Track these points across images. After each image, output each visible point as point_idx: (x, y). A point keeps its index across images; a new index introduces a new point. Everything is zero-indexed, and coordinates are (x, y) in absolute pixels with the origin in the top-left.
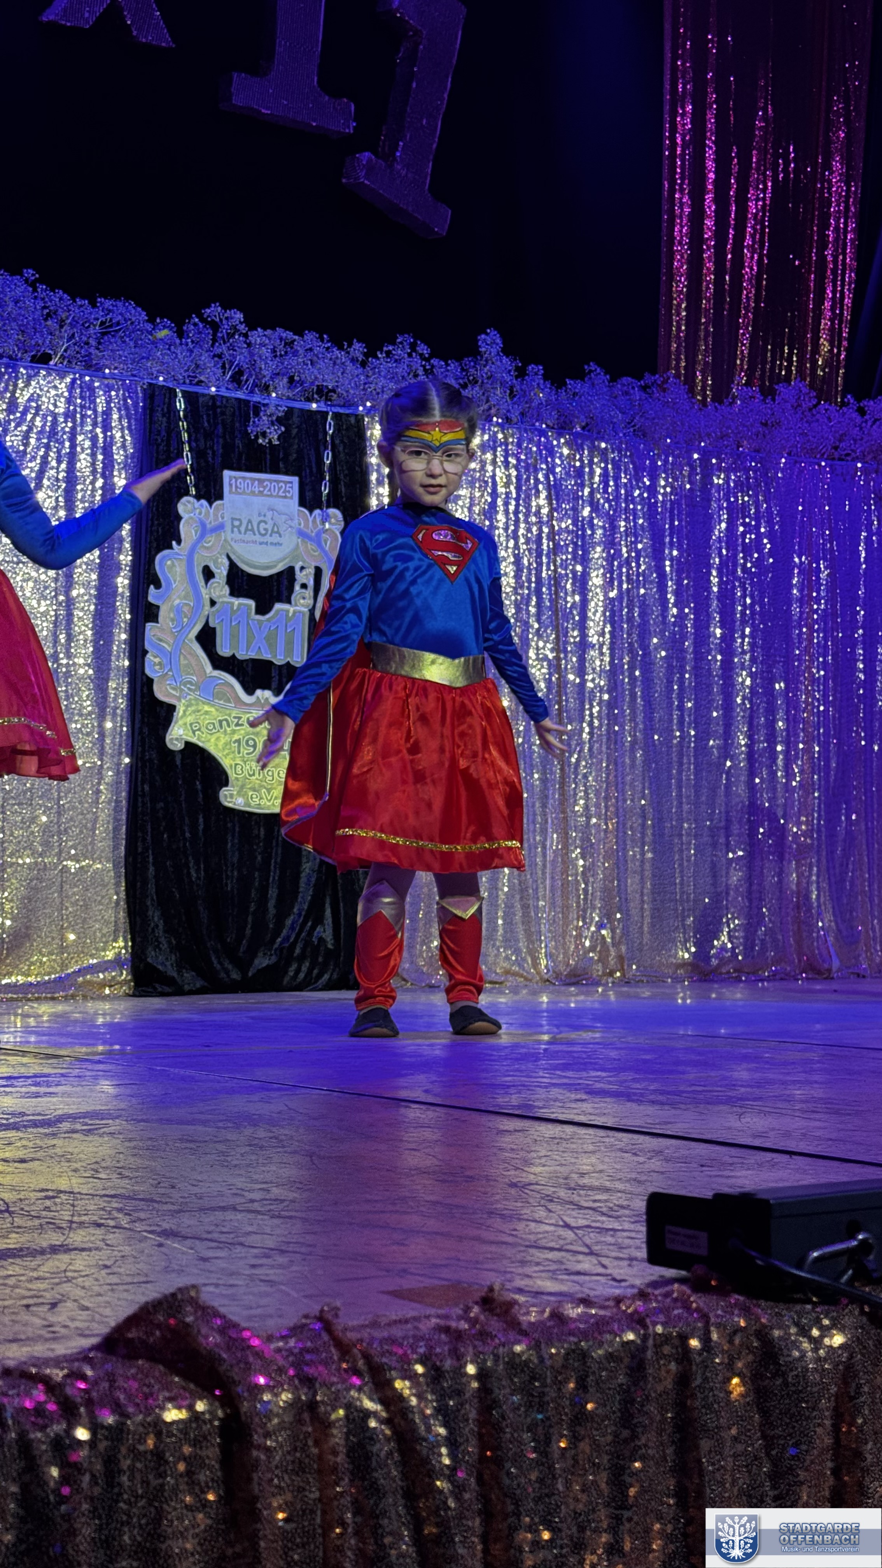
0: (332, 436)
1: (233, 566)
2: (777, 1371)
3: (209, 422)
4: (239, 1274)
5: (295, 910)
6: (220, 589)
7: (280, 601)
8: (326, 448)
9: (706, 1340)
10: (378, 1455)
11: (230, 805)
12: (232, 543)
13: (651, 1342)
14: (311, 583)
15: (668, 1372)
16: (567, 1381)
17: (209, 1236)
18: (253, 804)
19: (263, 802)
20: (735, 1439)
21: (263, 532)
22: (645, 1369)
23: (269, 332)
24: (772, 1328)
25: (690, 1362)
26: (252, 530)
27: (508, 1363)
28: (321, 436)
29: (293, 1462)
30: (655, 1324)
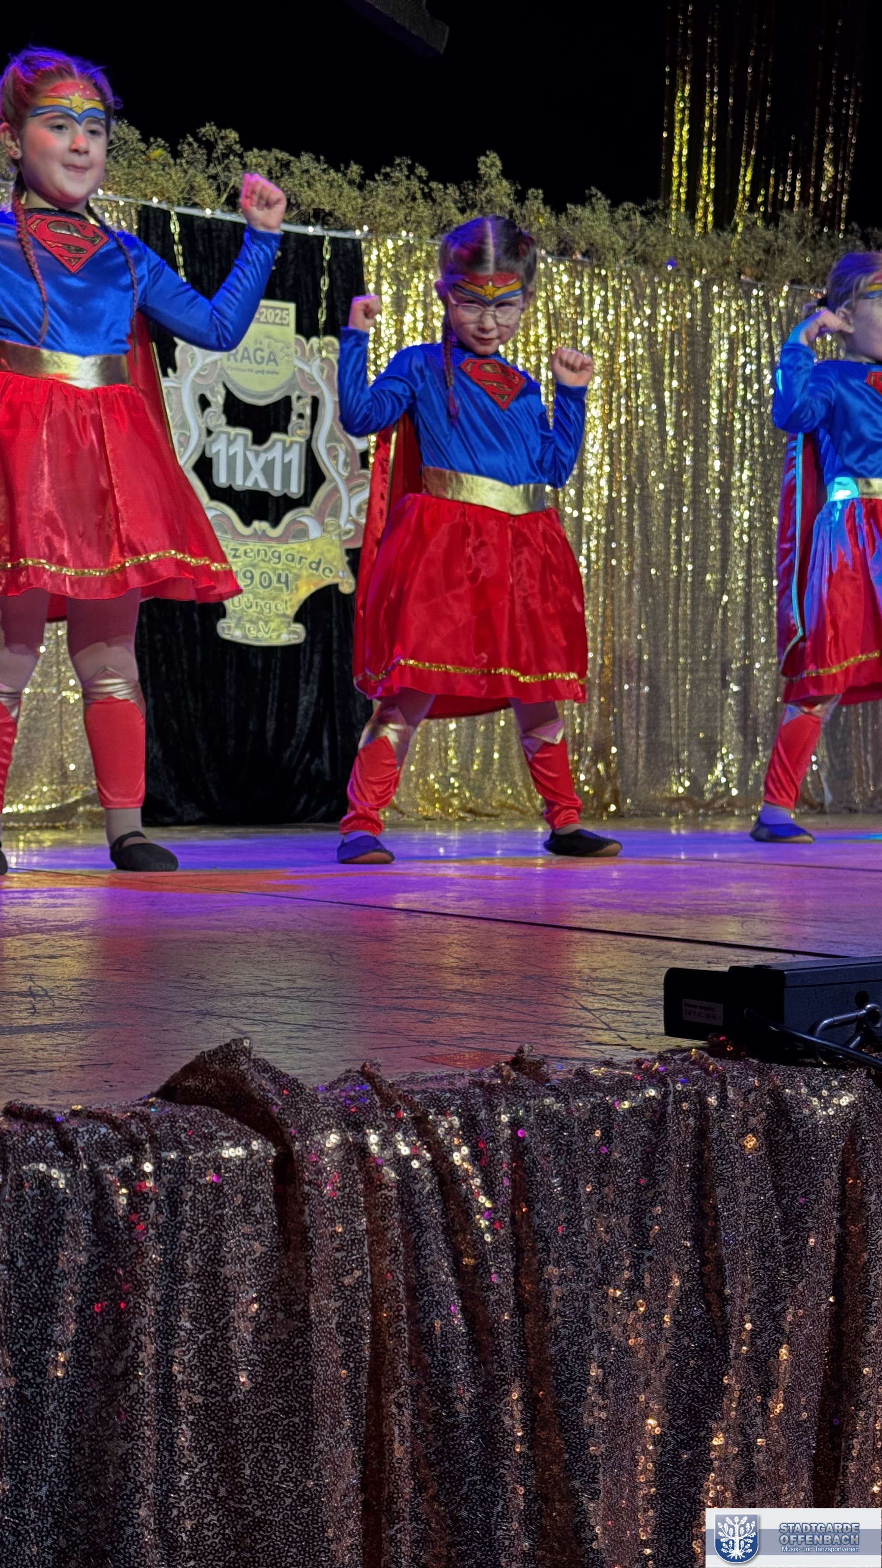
0: (329, 261)
1: (229, 395)
2: (789, 1127)
3: (204, 246)
4: (276, 1043)
5: (293, 742)
6: (216, 416)
7: (278, 430)
8: (323, 274)
9: (723, 1098)
10: (421, 1193)
11: (228, 637)
12: (229, 372)
13: (671, 1098)
14: (308, 411)
15: (687, 1126)
16: (592, 1131)
17: (244, 1016)
18: (250, 636)
19: (260, 635)
20: (748, 1189)
21: (259, 360)
22: (665, 1122)
23: (264, 152)
24: (784, 1088)
25: (707, 1118)
26: (249, 358)
27: (538, 1115)
28: (317, 261)
29: (343, 1197)
30: (675, 1083)
